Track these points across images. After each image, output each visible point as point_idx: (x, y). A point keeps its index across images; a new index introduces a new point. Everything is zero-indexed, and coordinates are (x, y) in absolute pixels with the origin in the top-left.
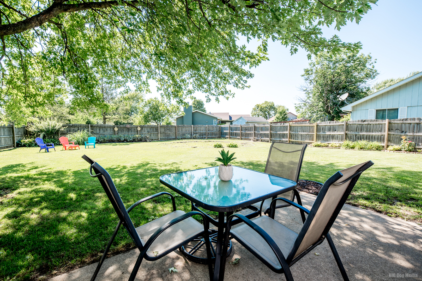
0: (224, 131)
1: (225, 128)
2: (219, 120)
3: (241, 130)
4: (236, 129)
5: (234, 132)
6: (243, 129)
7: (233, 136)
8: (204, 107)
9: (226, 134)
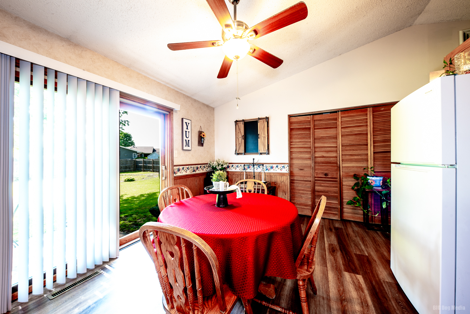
0: (139, 165)
1: (140, 162)
2: (139, 153)
3: (153, 164)
4: (149, 162)
5: (148, 165)
6: (155, 163)
7: (147, 168)
8: (132, 140)
9: (141, 167)
